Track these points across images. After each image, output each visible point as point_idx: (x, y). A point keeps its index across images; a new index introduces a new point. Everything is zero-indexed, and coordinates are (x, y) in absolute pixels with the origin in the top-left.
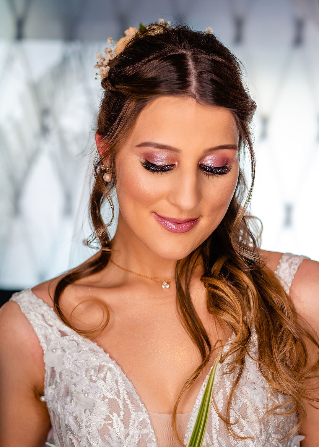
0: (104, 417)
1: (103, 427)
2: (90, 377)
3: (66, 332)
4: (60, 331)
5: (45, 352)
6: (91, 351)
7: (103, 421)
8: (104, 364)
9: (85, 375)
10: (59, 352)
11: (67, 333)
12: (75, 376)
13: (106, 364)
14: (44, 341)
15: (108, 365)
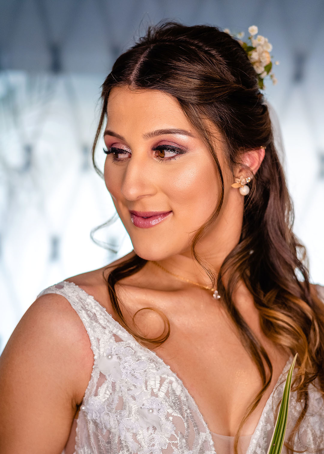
0: (169, 436)
1: (167, 447)
2: (151, 391)
3: (121, 337)
4: (115, 335)
5: (96, 357)
6: (151, 360)
7: (167, 440)
8: (164, 376)
9: (145, 388)
10: (115, 358)
11: (123, 339)
12: (132, 388)
13: (166, 377)
14: (96, 345)
15: (169, 377)
